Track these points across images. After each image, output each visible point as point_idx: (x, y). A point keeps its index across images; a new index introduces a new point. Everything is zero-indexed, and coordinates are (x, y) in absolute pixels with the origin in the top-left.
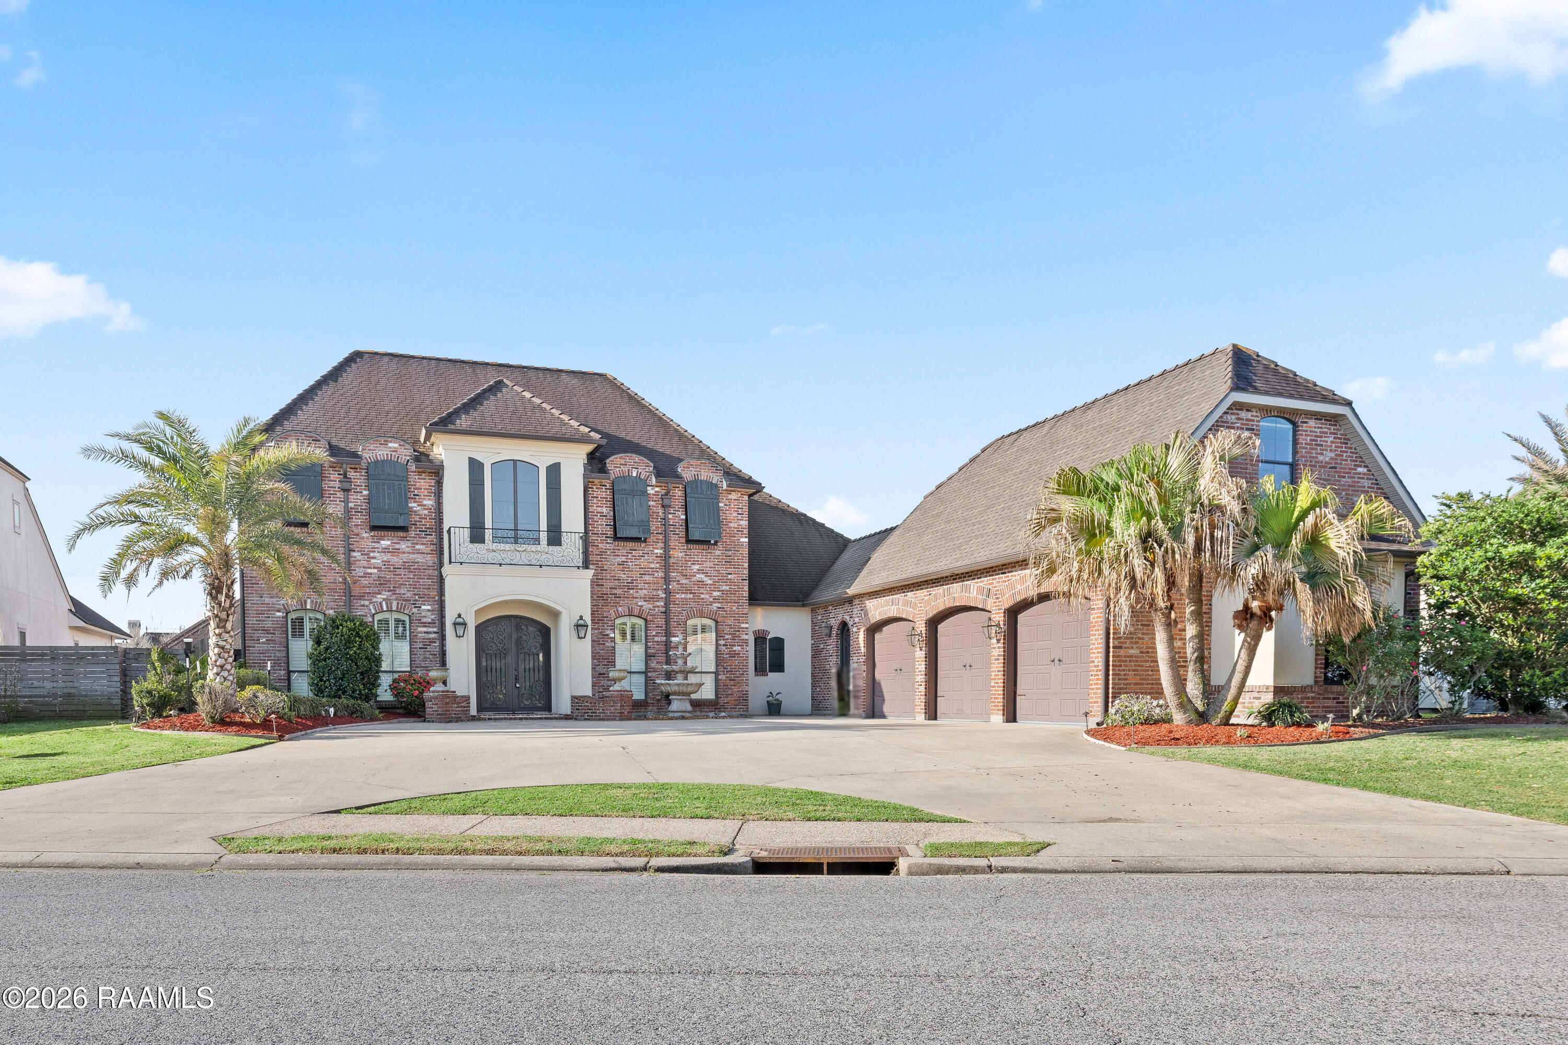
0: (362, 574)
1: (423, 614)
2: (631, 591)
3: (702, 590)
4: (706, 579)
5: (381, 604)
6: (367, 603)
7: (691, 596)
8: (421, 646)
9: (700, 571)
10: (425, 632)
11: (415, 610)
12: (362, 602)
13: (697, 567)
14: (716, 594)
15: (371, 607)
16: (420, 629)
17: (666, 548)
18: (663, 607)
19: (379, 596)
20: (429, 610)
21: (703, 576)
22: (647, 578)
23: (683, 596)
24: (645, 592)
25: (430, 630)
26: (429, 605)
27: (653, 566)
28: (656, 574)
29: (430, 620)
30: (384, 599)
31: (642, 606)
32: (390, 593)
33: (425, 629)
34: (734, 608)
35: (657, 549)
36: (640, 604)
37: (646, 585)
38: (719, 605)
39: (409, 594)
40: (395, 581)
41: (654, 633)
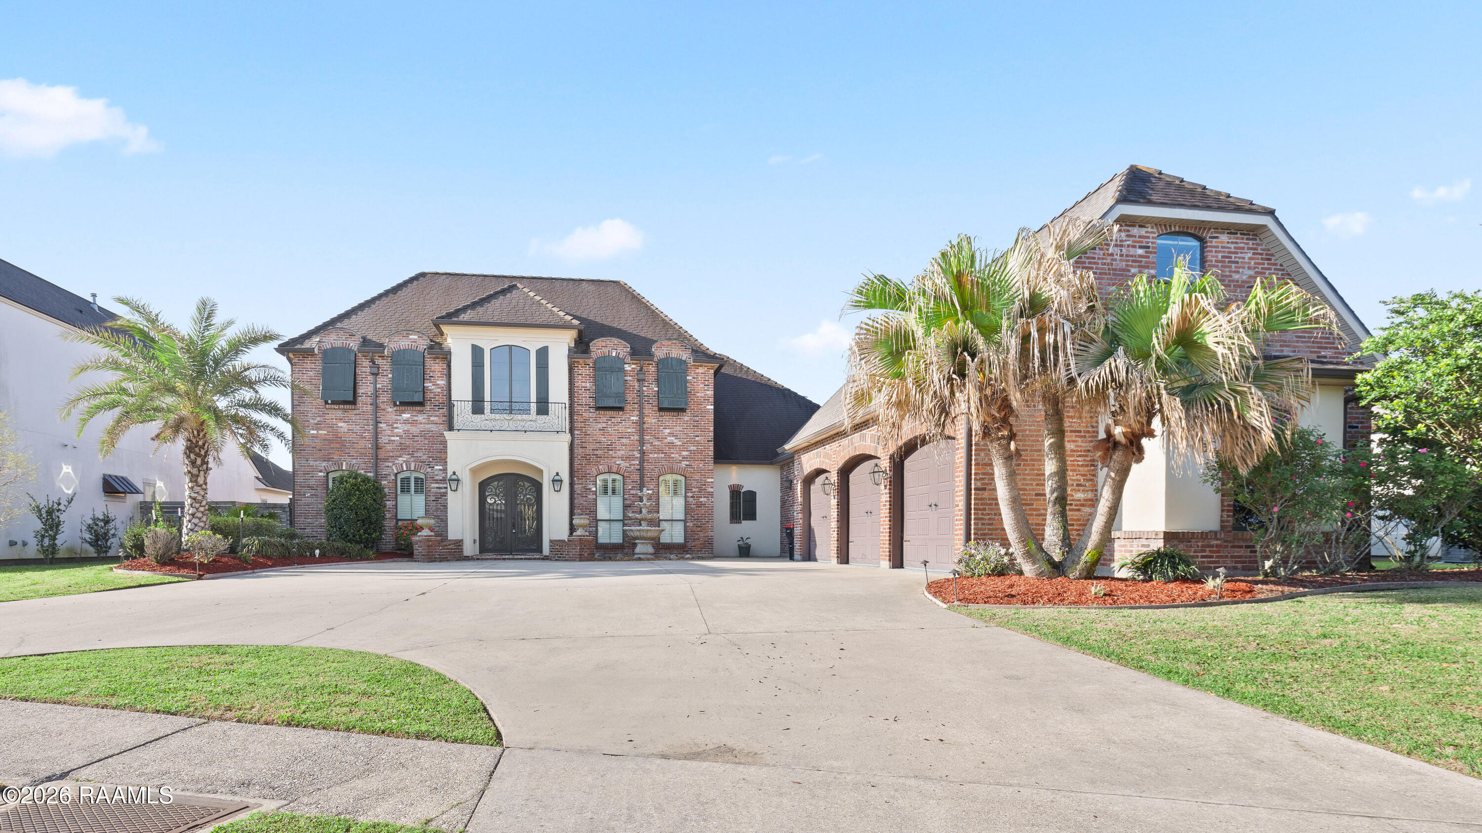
0: (387, 441)
1: (436, 473)
2: (611, 452)
3: (672, 451)
4: (675, 441)
5: (402, 465)
6: (390, 464)
7: (663, 455)
8: (433, 498)
9: (671, 434)
10: (437, 488)
11: (429, 470)
12: (387, 464)
13: (668, 431)
14: (684, 453)
15: (394, 467)
16: (433, 485)
17: (641, 415)
18: (638, 465)
19: (400, 459)
20: (440, 470)
21: (673, 438)
22: (624, 441)
23: (656, 456)
24: (623, 452)
25: (441, 486)
26: (440, 465)
27: (629, 430)
28: (632, 438)
29: (441, 478)
30: (404, 461)
31: (619, 465)
32: (409, 456)
33: (437, 485)
34: (701, 465)
35: (633, 416)
36: (618, 462)
37: (624, 447)
38: (687, 463)
39: (424, 457)
40: (414, 447)
41: (630, 487)
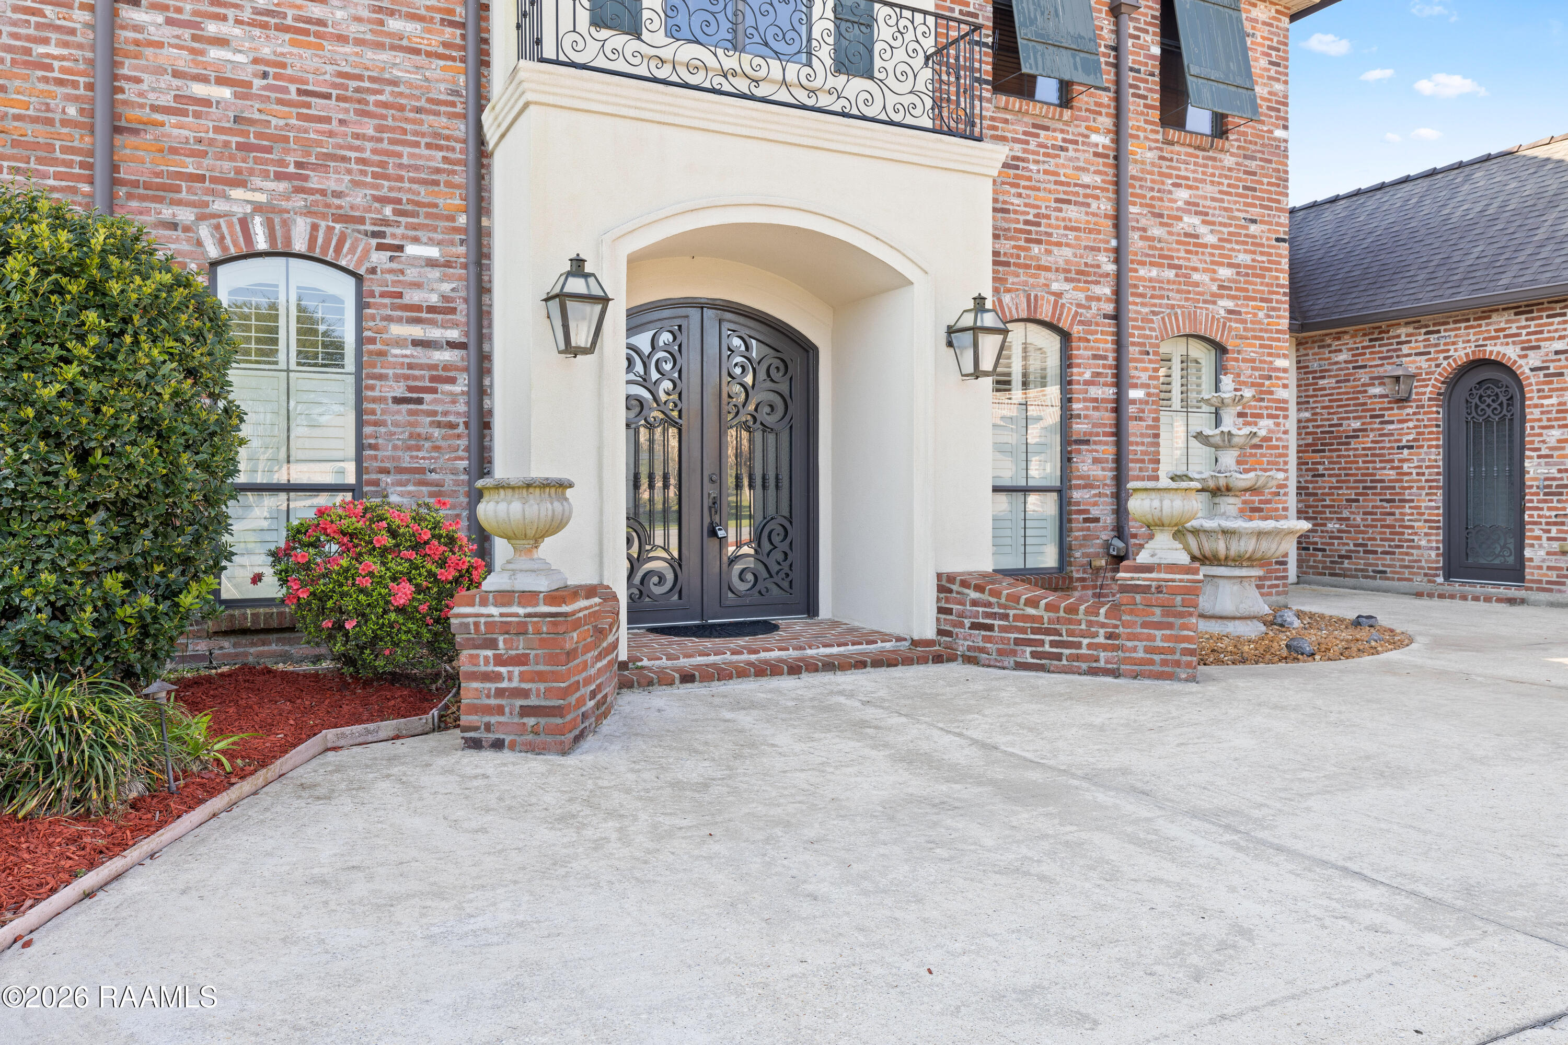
0: (166, 100)
1: (412, 274)
2: (1036, 249)
3: (1195, 261)
4: (1203, 230)
5: (244, 223)
6: (186, 215)
7: (1170, 274)
8: (400, 390)
9: (1192, 206)
10: (416, 343)
11: (379, 258)
12: (167, 213)
13: (1183, 195)
14: (1225, 273)
15: (204, 231)
16: (398, 330)
17: (1118, 132)
18: (1108, 300)
19: (237, 193)
20: (431, 263)
21: (1196, 220)
22: (1073, 213)
23: (1154, 273)
24: (1067, 252)
25: (435, 333)
26: (431, 242)
27: (1086, 179)
28: (1094, 205)
29: (434, 299)
30: (258, 208)
31: (1059, 295)
32: (282, 186)
33: (417, 331)
34: (1261, 314)
35: (1096, 131)
36: (1055, 287)
37: (1071, 235)
38: (1230, 304)
39: (358, 198)
40: (306, 149)
41: (1087, 376)
